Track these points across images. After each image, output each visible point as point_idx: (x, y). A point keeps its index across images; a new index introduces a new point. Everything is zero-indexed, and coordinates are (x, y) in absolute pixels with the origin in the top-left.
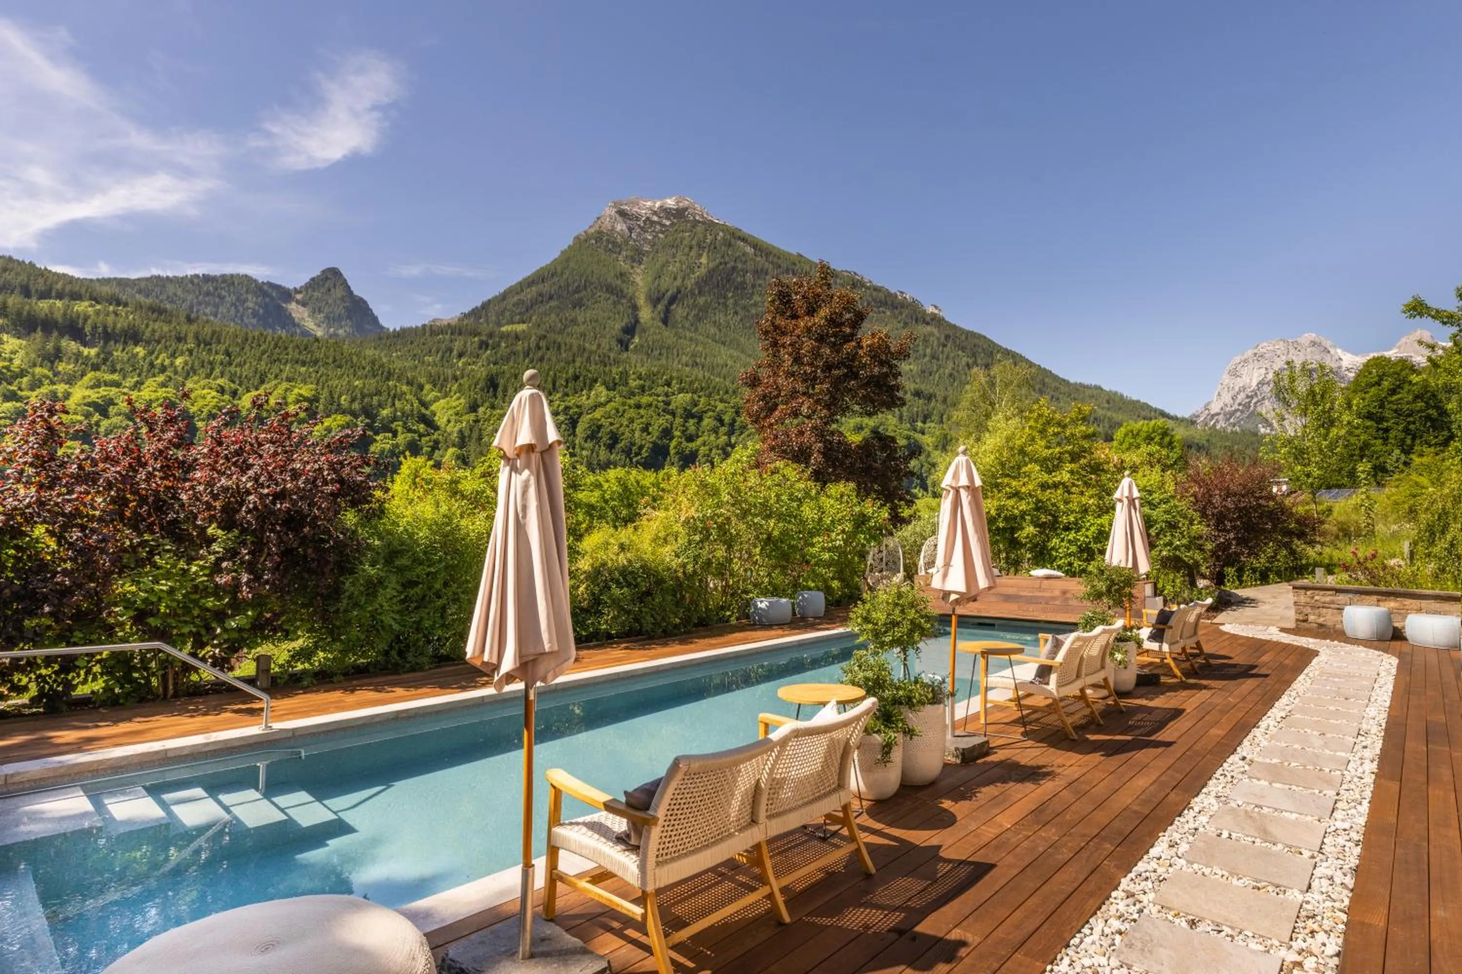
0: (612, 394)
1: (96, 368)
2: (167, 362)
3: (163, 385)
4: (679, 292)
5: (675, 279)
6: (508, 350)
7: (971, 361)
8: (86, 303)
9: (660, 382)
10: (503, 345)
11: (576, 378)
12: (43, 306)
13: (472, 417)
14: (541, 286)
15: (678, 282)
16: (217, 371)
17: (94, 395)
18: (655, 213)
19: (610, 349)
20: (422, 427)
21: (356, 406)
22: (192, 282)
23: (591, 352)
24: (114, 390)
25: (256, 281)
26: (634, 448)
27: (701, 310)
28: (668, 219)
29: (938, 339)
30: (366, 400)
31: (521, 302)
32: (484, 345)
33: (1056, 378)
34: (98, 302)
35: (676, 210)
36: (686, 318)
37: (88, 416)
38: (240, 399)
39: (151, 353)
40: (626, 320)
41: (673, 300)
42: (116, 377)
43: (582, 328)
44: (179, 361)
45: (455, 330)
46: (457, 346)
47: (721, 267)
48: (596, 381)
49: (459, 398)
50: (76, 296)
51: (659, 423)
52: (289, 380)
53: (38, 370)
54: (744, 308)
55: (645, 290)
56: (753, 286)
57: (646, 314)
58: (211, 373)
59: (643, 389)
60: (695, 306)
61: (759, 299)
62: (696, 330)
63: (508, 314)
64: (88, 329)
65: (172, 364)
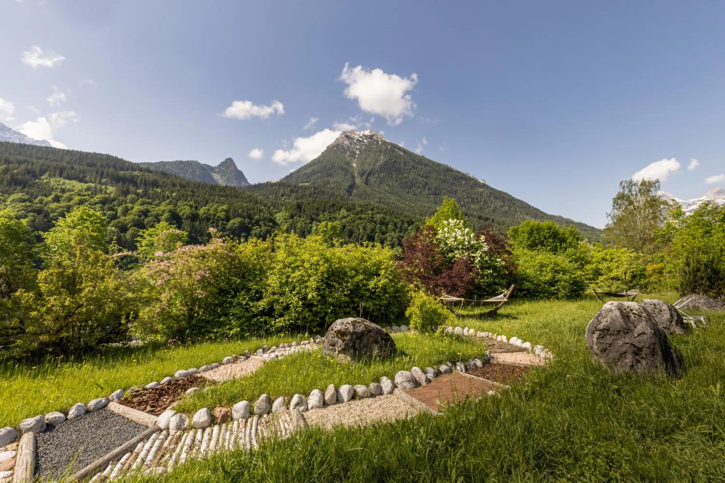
0: (349, 213)
1: (142, 197)
2: (169, 195)
3: (169, 204)
4: (372, 171)
5: (370, 165)
6: (302, 194)
7: (502, 204)
8: (137, 172)
9: (369, 208)
10: (300, 191)
11: (334, 205)
12: (122, 173)
13: (291, 220)
14: (314, 167)
15: (371, 167)
16: (189, 199)
17: (142, 208)
18: (361, 137)
19: (344, 194)
20: (271, 224)
21: (245, 214)
22: (175, 164)
23: (337, 195)
24: (150, 206)
25: (200, 163)
26: (360, 237)
27: (381, 179)
28: (366, 139)
29: (487, 194)
30: (249, 212)
31: (306, 174)
32: (292, 191)
33: (541, 212)
34: (141, 172)
35: (370, 136)
36: (375, 182)
37: (140, 216)
38: (199, 210)
39: (163, 191)
40: (350, 183)
41: (369, 174)
42: (150, 200)
43: (332, 185)
44: (174, 194)
45: (280, 184)
46: (281, 191)
47: (390, 161)
48: (342, 207)
49: (285, 213)
50: (133, 169)
51: (370, 226)
52: (217, 202)
53: (120, 198)
54: (400, 179)
55: (358, 169)
56: (404, 169)
57: (358, 181)
58: (187, 199)
59: (362, 212)
60: (379, 177)
61: (406, 175)
62: (380, 187)
63: (300, 179)
64: (138, 182)
65: (171, 196)
